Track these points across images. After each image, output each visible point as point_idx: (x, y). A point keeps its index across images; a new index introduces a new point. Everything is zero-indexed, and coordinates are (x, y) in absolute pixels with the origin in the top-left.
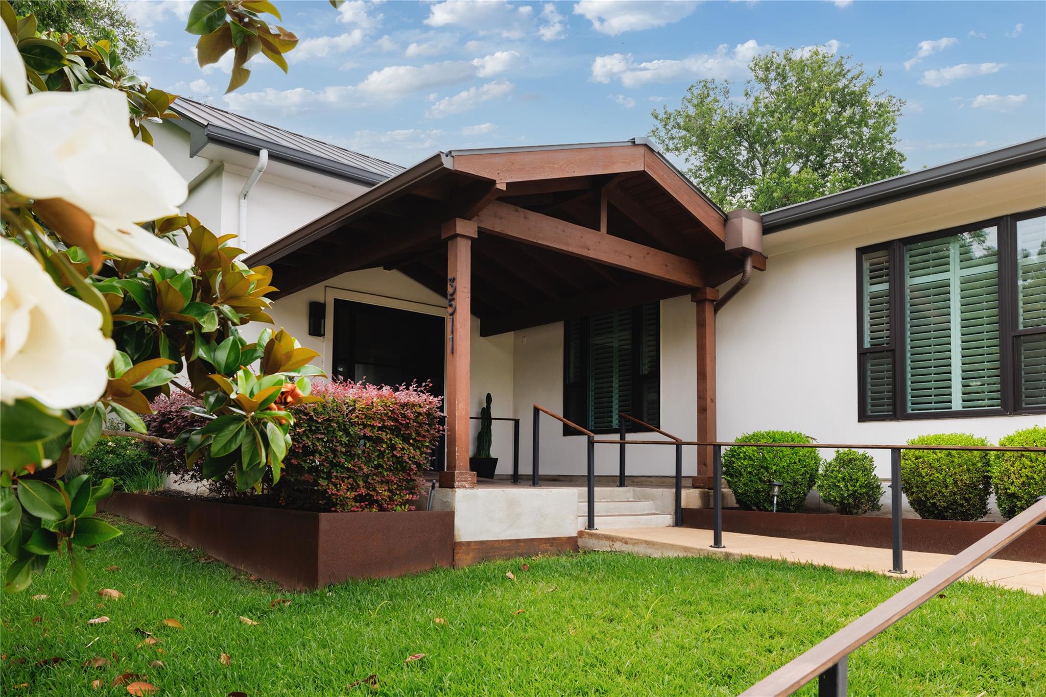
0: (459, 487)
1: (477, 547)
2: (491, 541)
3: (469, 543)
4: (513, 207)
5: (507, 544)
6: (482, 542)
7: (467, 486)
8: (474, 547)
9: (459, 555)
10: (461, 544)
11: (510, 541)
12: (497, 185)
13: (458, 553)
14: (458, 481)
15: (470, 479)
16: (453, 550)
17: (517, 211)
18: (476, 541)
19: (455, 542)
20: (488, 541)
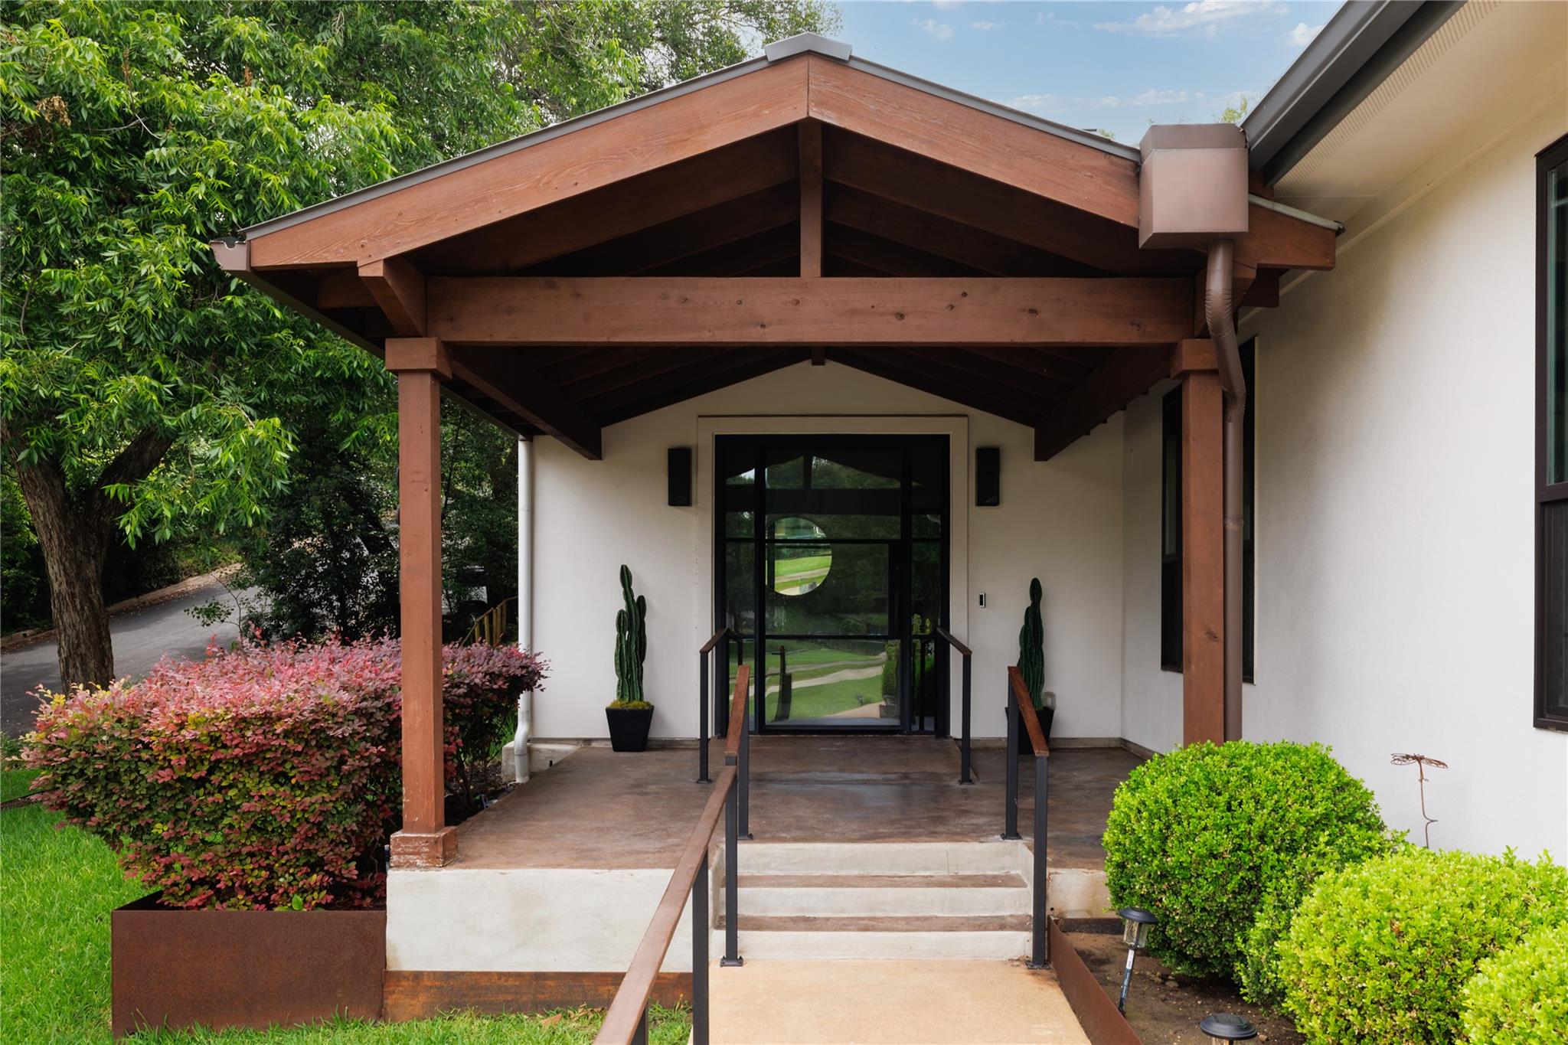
0: (399, 866)
1: (438, 984)
2: (471, 973)
3: (417, 976)
4: (542, 280)
5: (511, 982)
6: (448, 976)
7: (419, 862)
8: (429, 984)
9: (394, 996)
10: (399, 976)
11: (519, 975)
12: (360, 270)
13: (393, 993)
14: (399, 854)
15: (427, 850)
16: (383, 986)
17: (552, 286)
18: (435, 973)
19: (387, 972)
20: (463, 973)
